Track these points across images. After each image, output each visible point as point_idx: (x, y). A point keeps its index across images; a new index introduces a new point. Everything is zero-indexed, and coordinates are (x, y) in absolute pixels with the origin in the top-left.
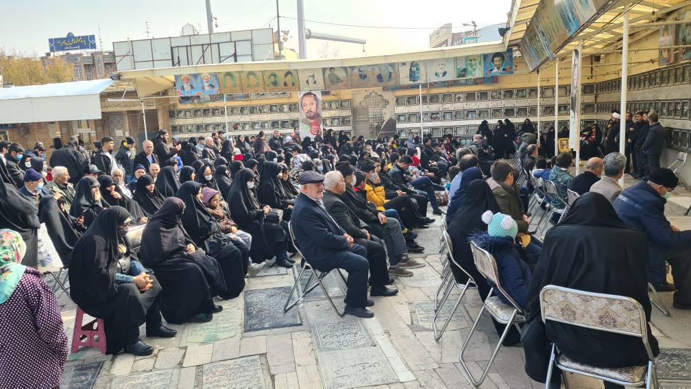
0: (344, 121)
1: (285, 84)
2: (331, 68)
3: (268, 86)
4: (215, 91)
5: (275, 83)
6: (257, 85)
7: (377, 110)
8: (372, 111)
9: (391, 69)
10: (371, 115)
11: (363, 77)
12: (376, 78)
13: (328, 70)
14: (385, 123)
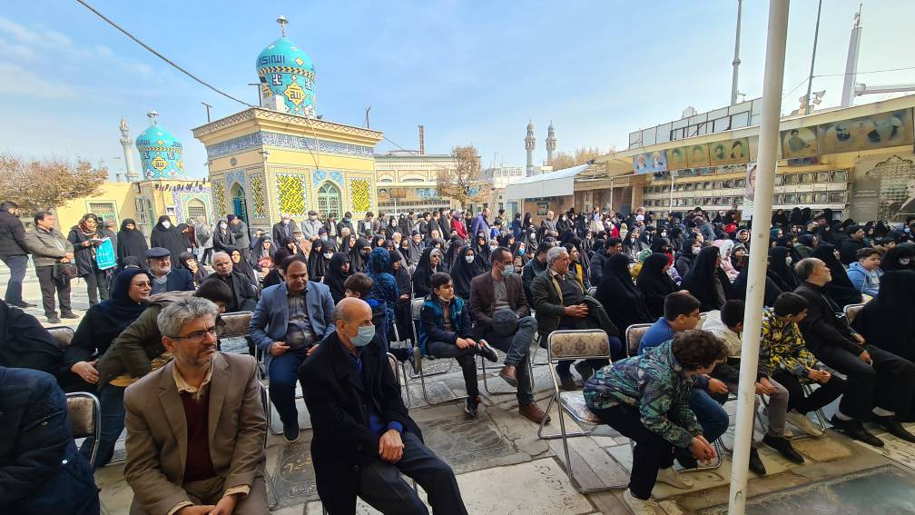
0: (834, 197)
1: (733, 156)
2: (793, 131)
3: (714, 159)
4: (663, 169)
5: (721, 156)
6: (703, 160)
7: (897, 183)
8: (886, 184)
9: (896, 121)
10: (884, 188)
11: (844, 137)
12: (867, 137)
13: (790, 133)
14: (909, 201)
